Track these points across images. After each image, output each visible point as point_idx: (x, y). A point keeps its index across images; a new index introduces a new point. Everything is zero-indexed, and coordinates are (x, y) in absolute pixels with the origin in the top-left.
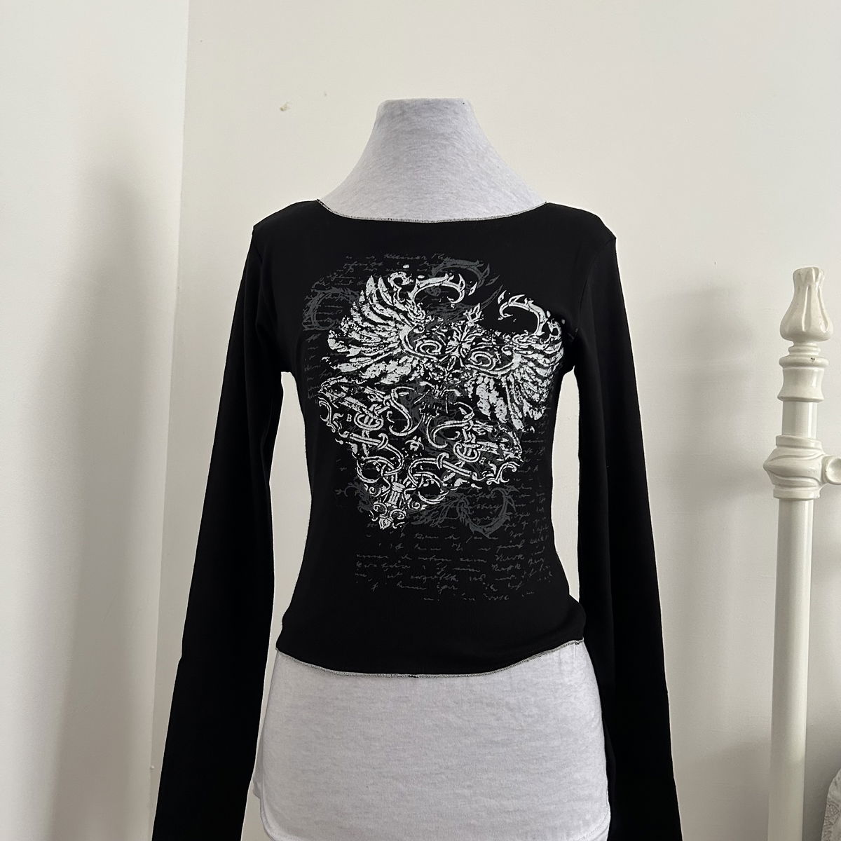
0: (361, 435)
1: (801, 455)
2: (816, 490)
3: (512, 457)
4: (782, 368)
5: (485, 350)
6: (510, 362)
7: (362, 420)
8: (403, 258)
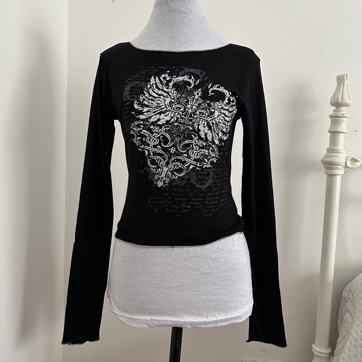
0: (149, 147)
1: (337, 156)
2: (342, 171)
3: (214, 156)
4: (330, 119)
5: (202, 109)
6: (213, 114)
7: (150, 140)
8: (167, 68)
